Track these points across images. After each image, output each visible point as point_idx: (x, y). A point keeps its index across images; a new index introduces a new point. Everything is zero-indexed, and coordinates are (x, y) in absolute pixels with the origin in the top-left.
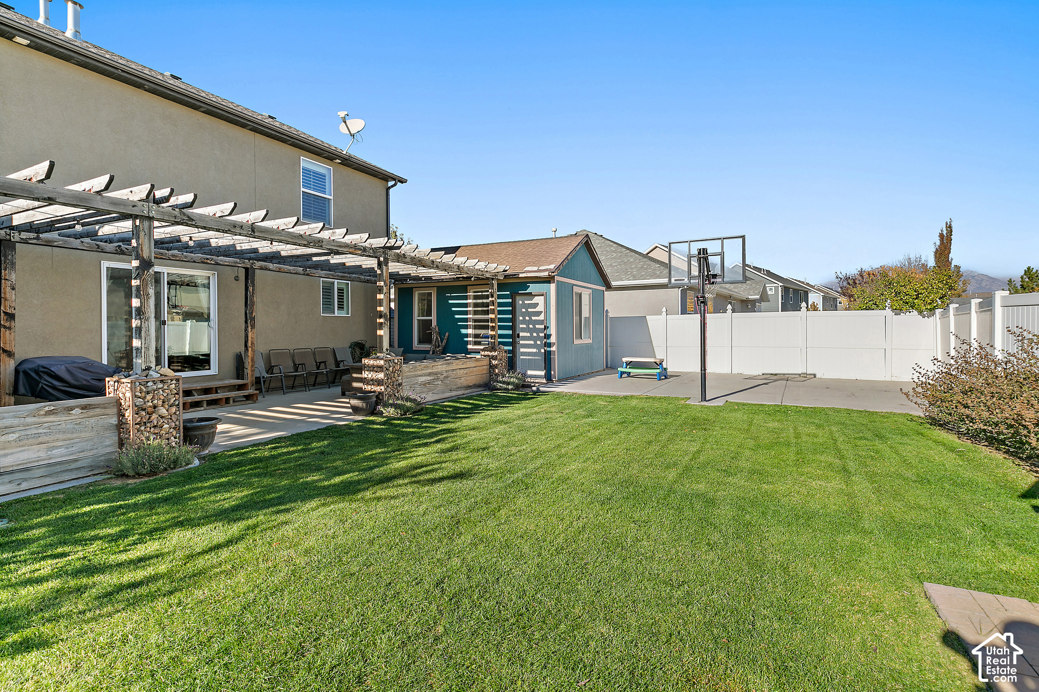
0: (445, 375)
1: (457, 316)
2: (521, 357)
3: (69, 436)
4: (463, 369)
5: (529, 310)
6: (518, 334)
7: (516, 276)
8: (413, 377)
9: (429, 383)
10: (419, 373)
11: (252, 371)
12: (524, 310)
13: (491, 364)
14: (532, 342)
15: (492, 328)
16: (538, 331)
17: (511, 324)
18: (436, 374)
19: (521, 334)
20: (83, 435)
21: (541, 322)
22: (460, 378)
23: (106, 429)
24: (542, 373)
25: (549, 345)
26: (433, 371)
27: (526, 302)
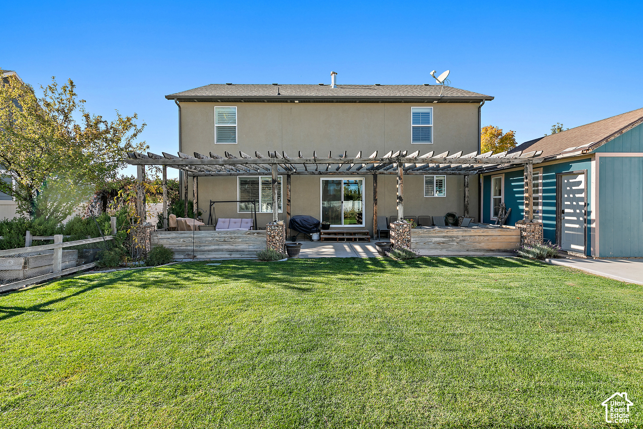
0: (461, 238)
1: (517, 195)
2: (566, 232)
3: (254, 242)
4: (483, 236)
5: (574, 188)
6: (563, 211)
7: (554, 158)
8: (428, 237)
9: (443, 243)
10: (433, 235)
11: (376, 226)
12: (568, 188)
13: (522, 235)
14: (575, 218)
15: (526, 205)
16: (580, 208)
17: (555, 201)
18: (451, 237)
19: (567, 211)
20: (257, 243)
21: (581, 199)
22: (480, 243)
23: (264, 242)
24: (582, 248)
25: (590, 222)
26: (448, 235)
27: (570, 181)
